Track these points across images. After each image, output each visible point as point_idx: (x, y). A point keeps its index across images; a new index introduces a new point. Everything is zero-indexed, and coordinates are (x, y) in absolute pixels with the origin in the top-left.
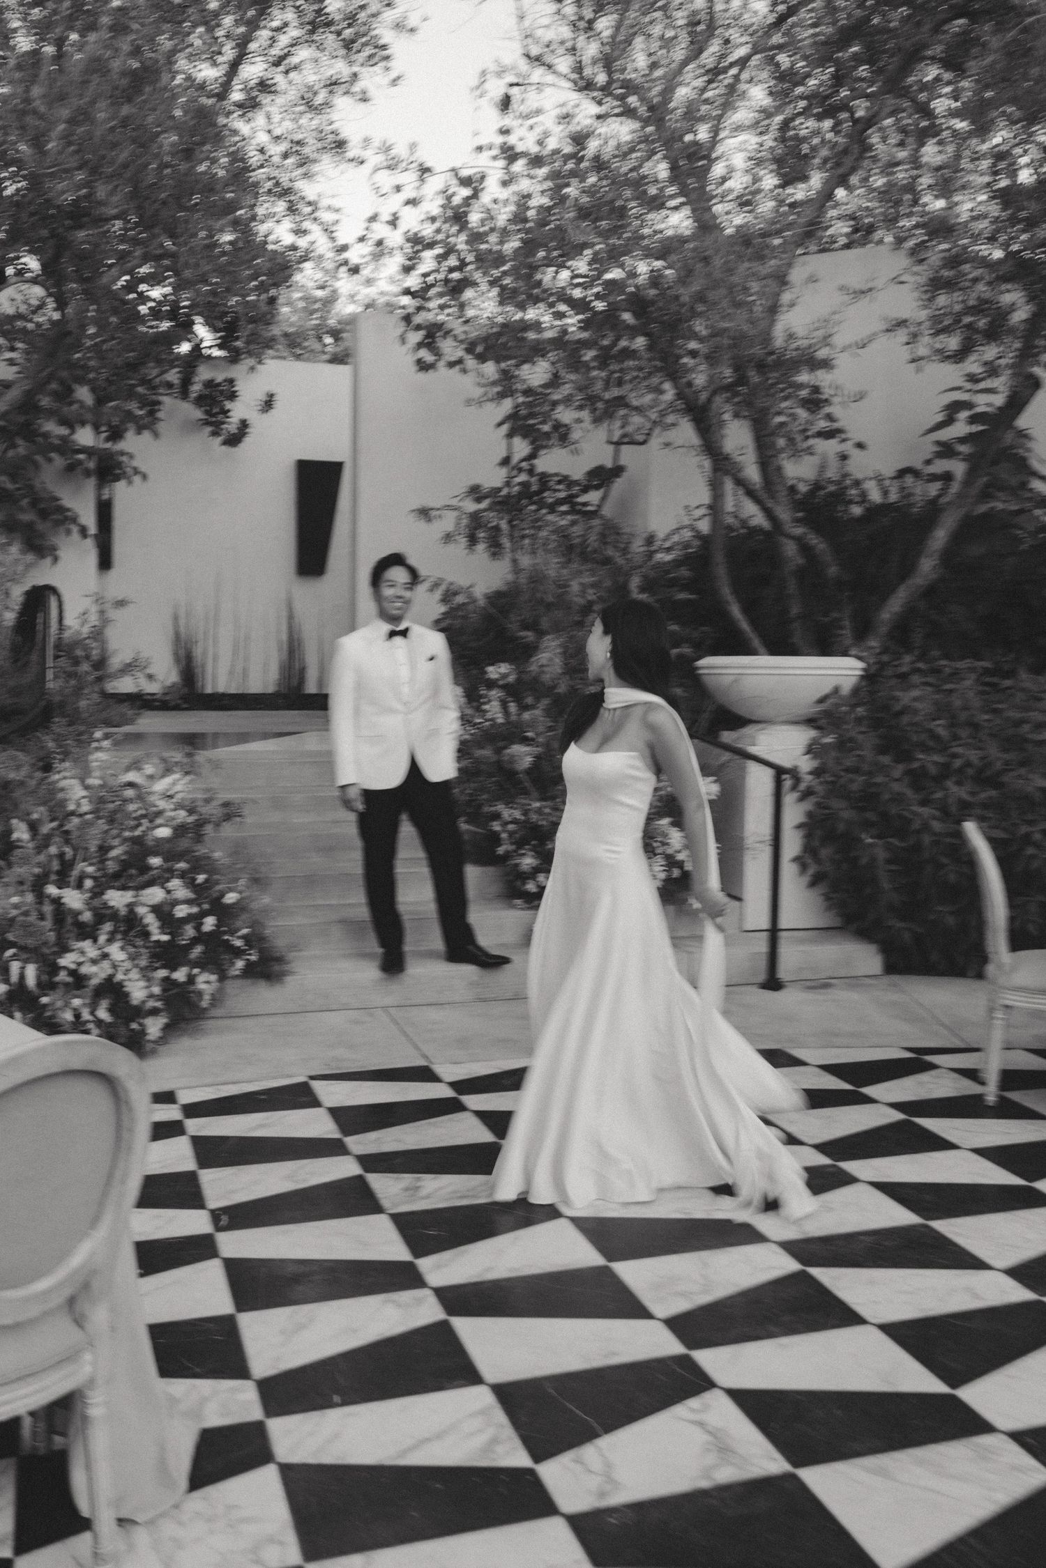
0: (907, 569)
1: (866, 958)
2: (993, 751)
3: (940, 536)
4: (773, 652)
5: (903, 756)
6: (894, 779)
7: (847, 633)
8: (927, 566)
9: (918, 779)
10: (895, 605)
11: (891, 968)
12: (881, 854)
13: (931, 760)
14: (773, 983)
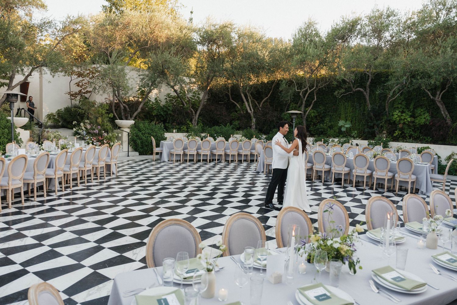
0: (136, 110)
1: (137, 153)
2: (150, 131)
3: (141, 106)
4: (120, 120)
5: (140, 131)
6: (140, 134)
7: (129, 117)
8: (139, 110)
9: (142, 134)
10: (135, 114)
11: (140, 155)
12: (139, 142)
13: (144, 132)
14: (128, 156)
